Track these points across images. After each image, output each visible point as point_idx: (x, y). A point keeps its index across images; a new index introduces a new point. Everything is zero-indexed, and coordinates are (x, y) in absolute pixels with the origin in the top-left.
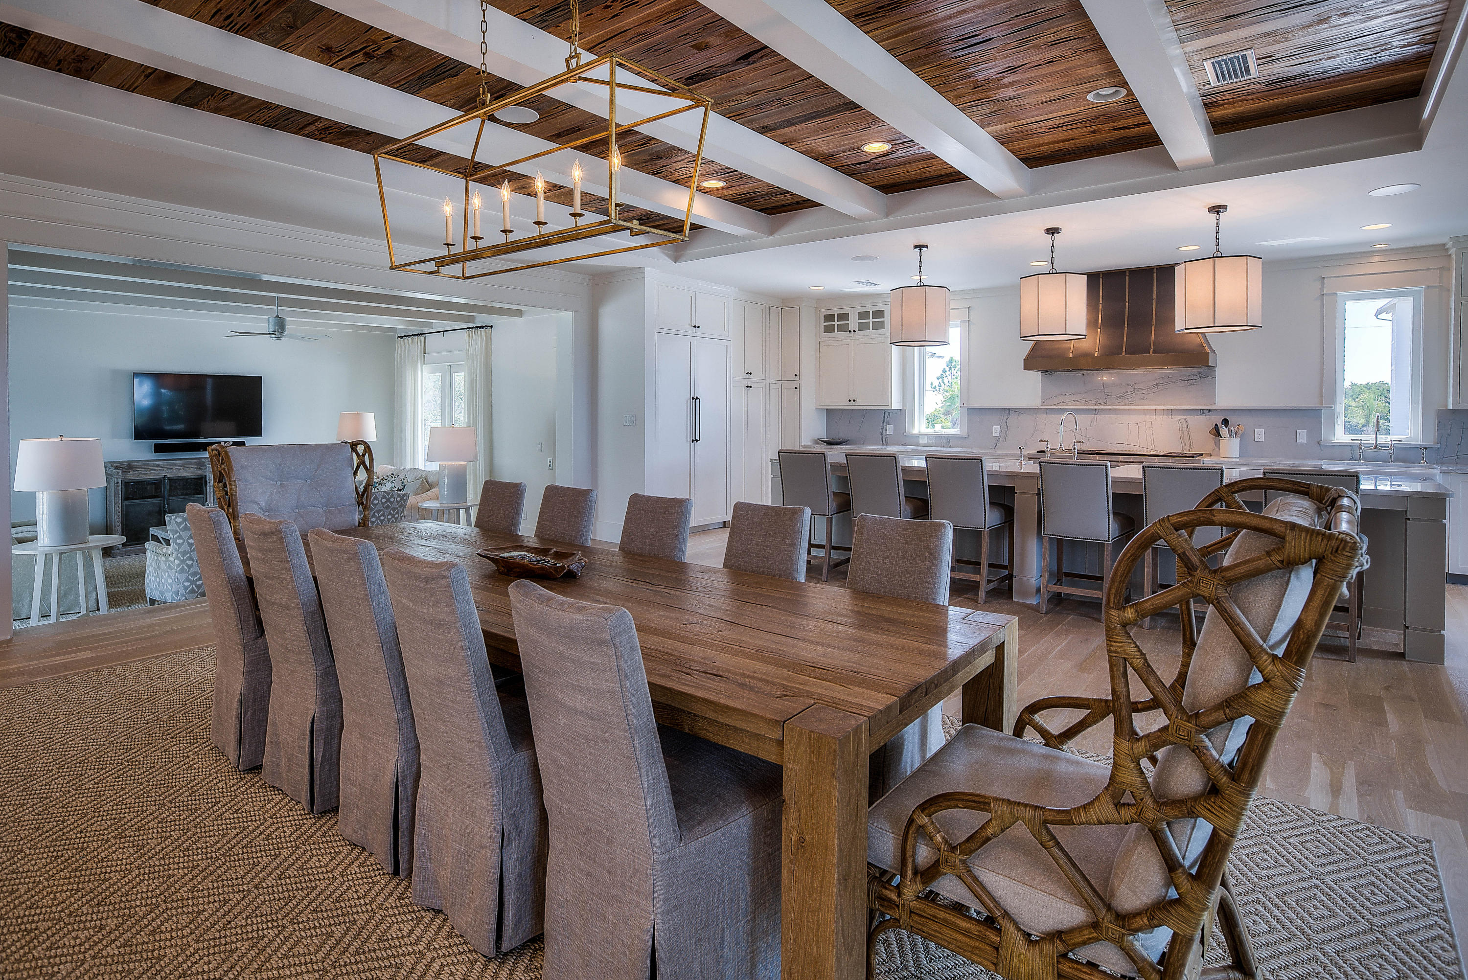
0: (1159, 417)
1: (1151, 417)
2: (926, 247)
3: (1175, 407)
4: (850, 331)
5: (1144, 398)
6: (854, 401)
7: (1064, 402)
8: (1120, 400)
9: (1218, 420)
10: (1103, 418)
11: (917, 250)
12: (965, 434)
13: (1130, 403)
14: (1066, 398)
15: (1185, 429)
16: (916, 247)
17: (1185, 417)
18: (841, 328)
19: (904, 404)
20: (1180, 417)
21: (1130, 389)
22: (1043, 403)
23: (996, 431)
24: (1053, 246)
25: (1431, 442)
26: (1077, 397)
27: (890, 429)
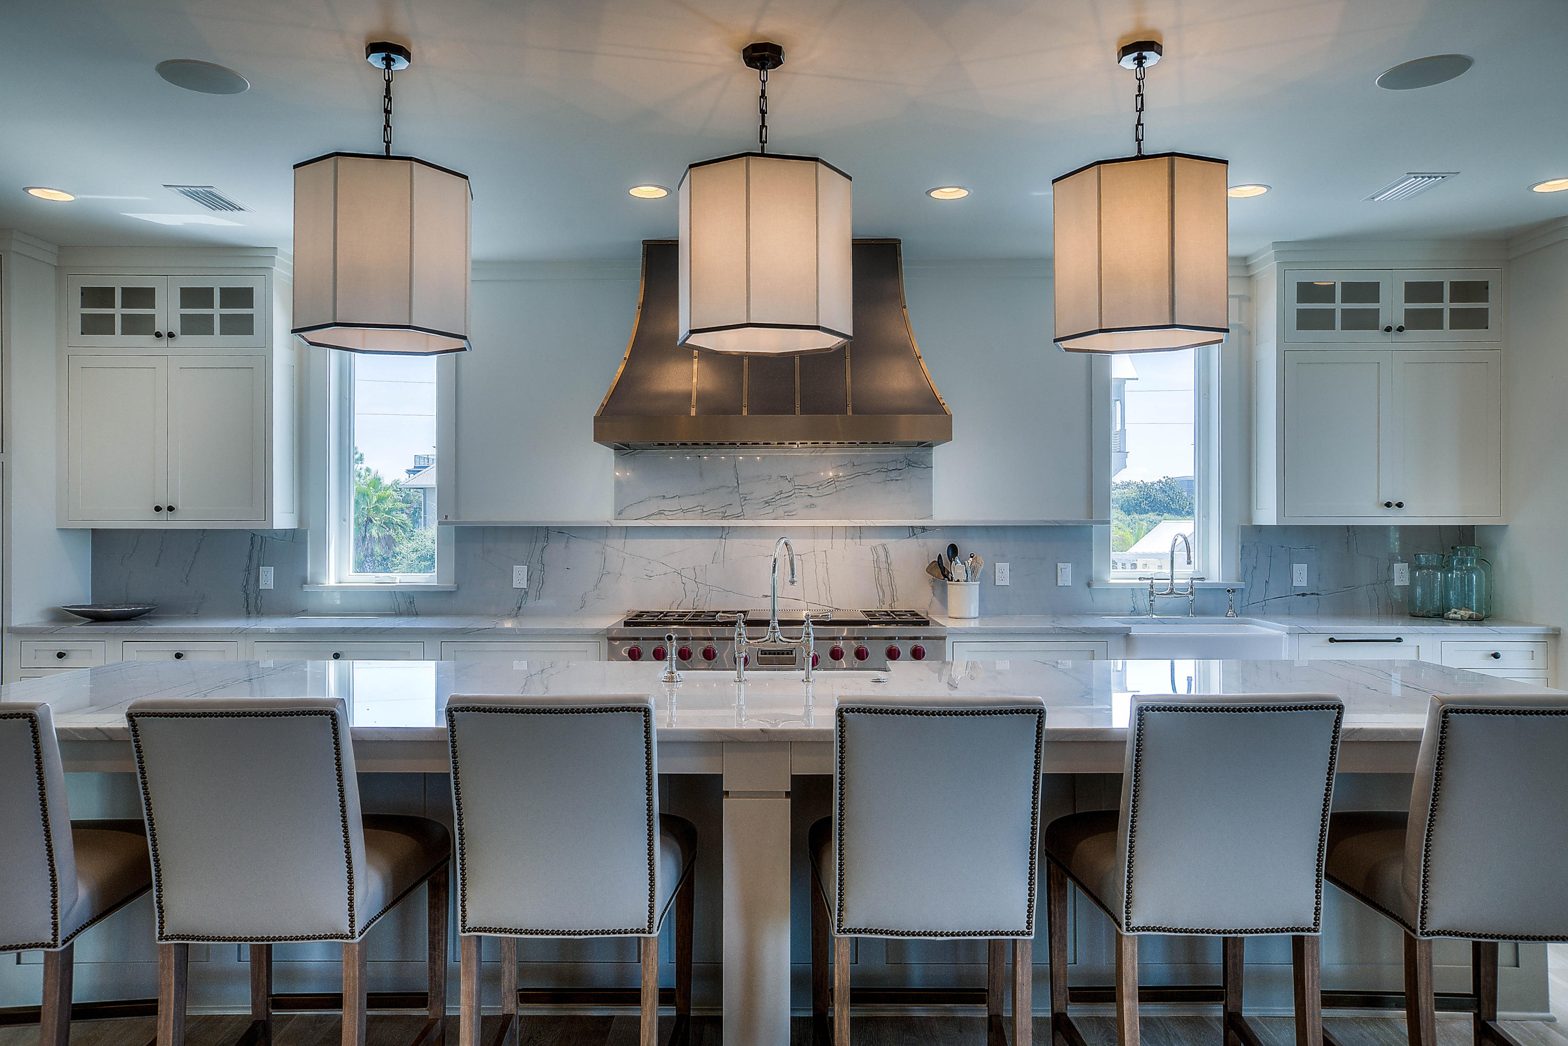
0: (839, 543)
1: (823, 543)
2: (408, 56)
3: (870, 523)
4: (158, 335)
5: (812, 506)
6: (171, 509)
7: (661, 513)
8: (769, 509)
9: (939, 546)
10: (735, 545)
11: (376, 60)
12: (450, 584)
13: (789, 515)
14: (665, 505)
15: (883, 565)
16: (373, 48)
17: (884, 541)
18: (134, 326)
19: (301, 519)
20: (876, 542)
21: (787, 487)
22: (619, 514)
23: (520, 577)
24: (763, 95)
25: (1233, 581)
26: (688, 503)
27: (267, 578)
